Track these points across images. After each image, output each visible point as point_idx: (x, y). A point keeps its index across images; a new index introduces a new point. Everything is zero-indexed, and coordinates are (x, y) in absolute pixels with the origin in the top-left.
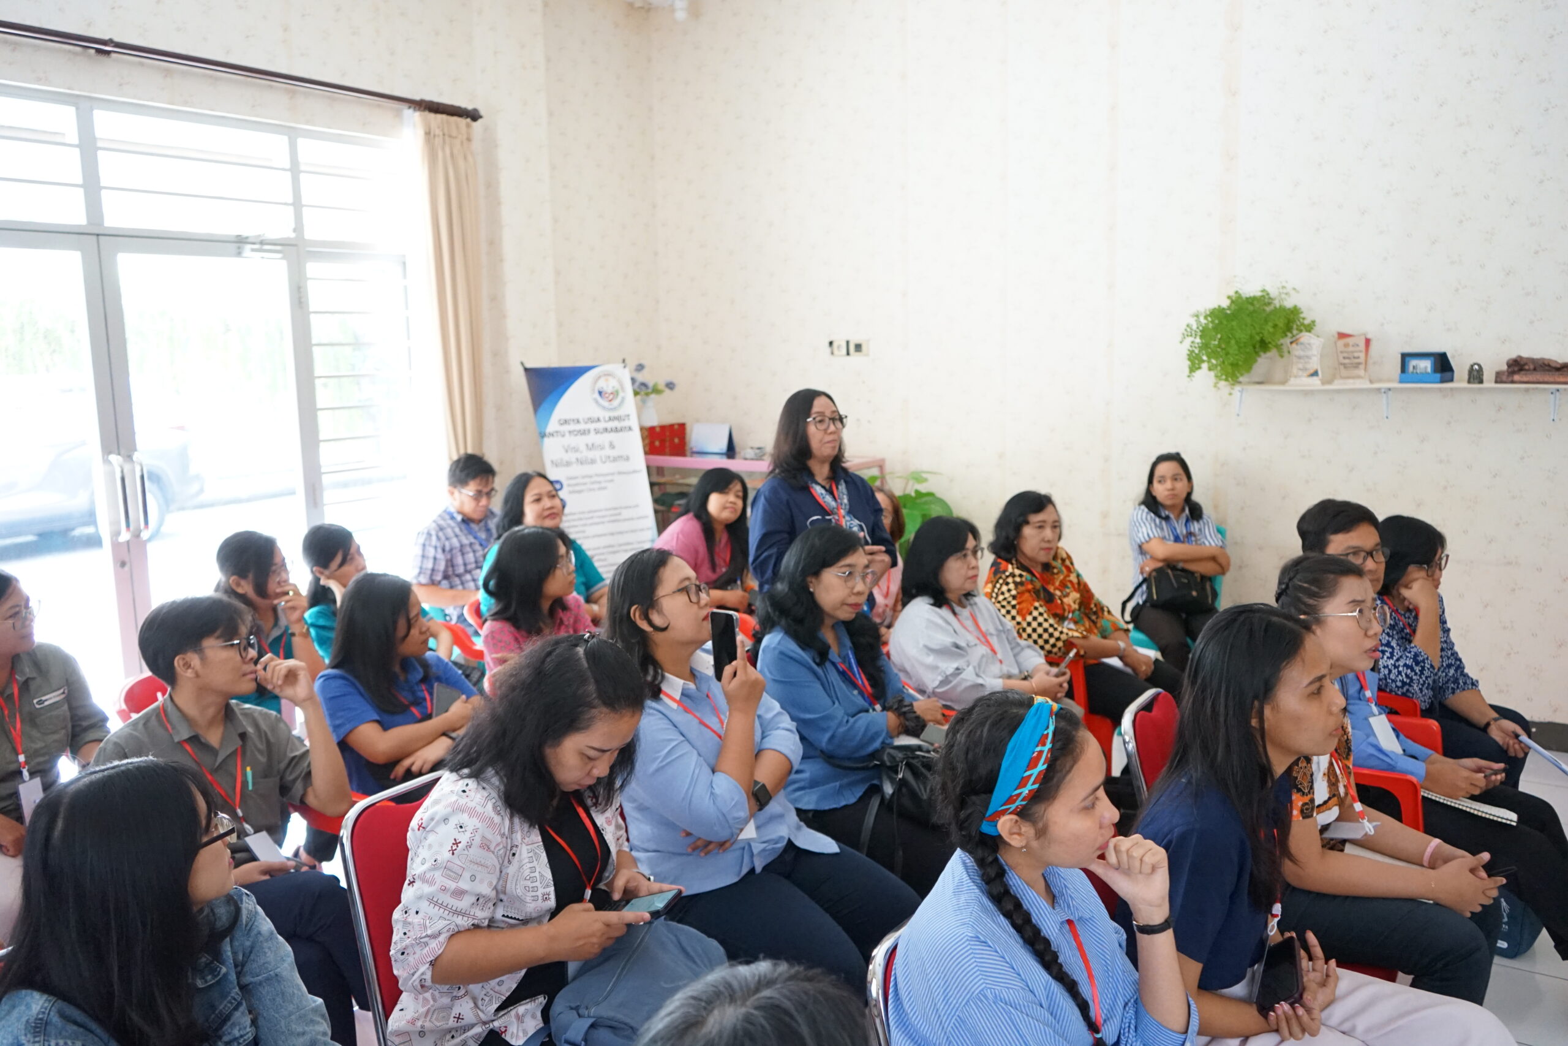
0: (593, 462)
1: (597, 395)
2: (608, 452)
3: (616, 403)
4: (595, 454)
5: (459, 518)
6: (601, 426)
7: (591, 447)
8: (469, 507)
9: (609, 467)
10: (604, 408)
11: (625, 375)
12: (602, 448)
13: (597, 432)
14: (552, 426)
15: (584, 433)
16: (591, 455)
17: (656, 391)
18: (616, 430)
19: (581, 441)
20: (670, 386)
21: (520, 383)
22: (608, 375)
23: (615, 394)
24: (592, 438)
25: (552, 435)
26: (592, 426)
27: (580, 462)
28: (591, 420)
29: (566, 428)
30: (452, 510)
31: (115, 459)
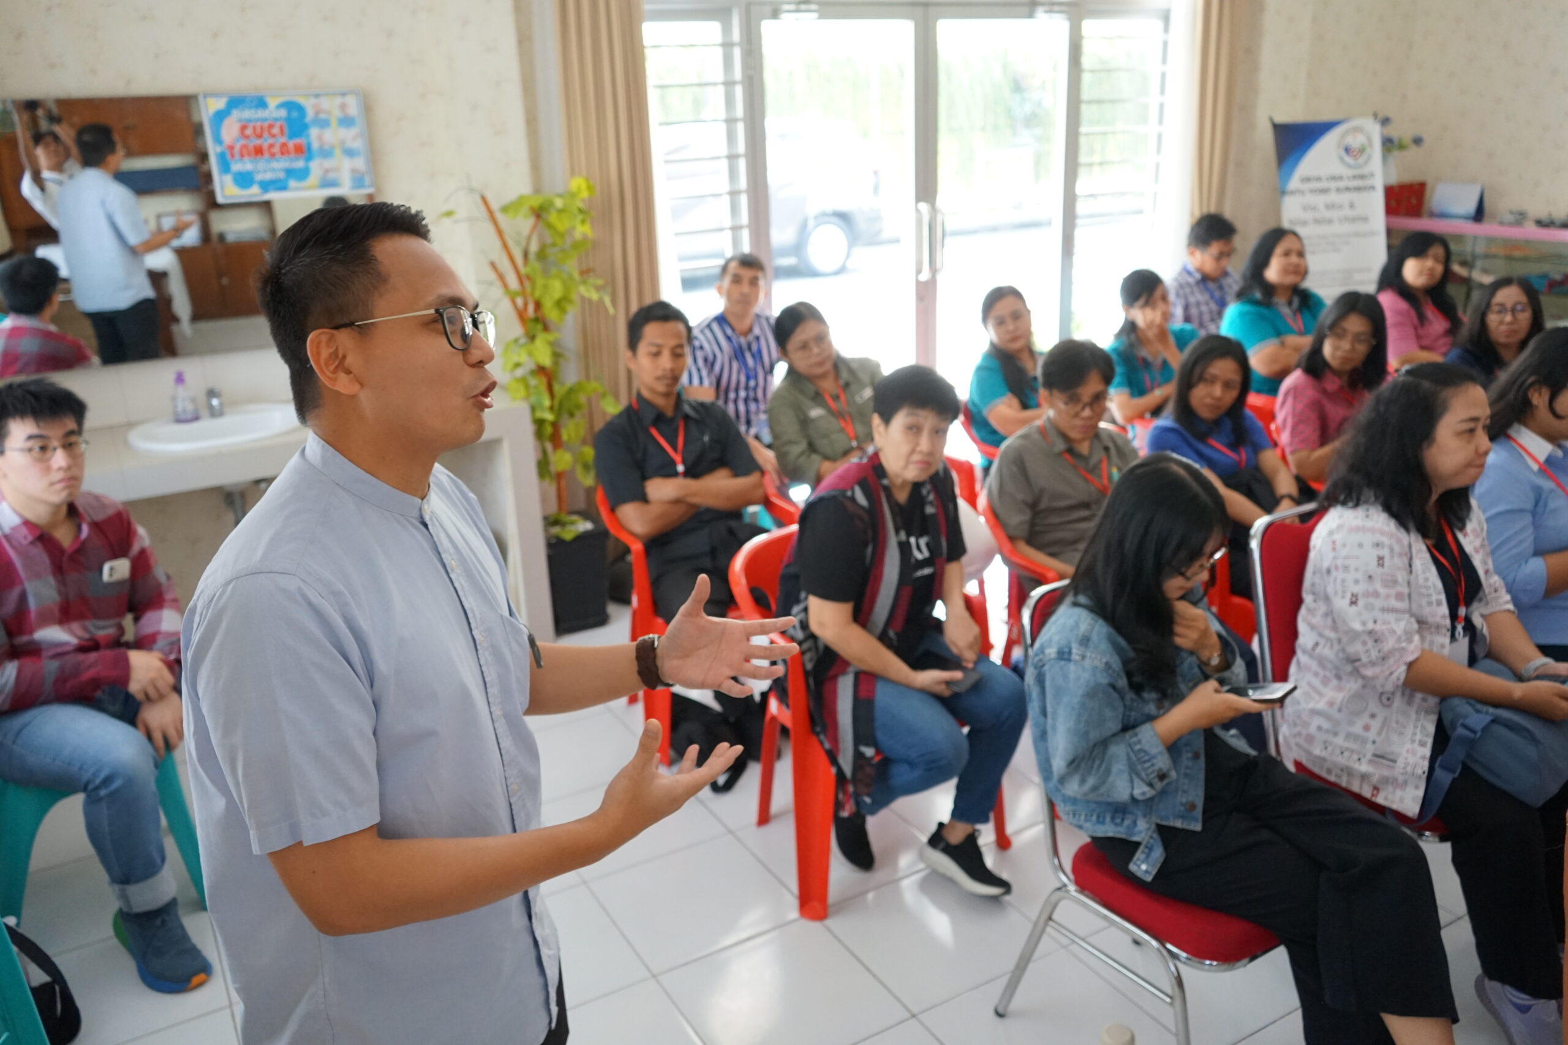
0: (1330, 221)
1: (1343, 153)
2: (1348, 212)
3: (1361, 160)
4: (1334, 214)
5: (1198, 276)
6: (1342, 184)
7: (1330, 207)
8: (1209, 266)
9: (1347, 228)
10: (1349, 166)
11: (1375, 131)
12: (1340, 207)
13: (1338, 190)
14: (1294, 183)
15: (1325, 191)
16: (1328, 214)
17: (1402, 147)
18: (1358, 189)
19: (1320, 200)
20: (1418, 141)
21: (1266, 138)
22: (1358, 130)
23: (1362, 151)
24: (1333, 197)
25: (1292, 193)
26: (1333, 185)
27: (1317, 221)
28: (1334, 178)
29: (1307, 186)
30: (1191, 268)
31: (924, 207)
